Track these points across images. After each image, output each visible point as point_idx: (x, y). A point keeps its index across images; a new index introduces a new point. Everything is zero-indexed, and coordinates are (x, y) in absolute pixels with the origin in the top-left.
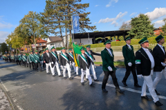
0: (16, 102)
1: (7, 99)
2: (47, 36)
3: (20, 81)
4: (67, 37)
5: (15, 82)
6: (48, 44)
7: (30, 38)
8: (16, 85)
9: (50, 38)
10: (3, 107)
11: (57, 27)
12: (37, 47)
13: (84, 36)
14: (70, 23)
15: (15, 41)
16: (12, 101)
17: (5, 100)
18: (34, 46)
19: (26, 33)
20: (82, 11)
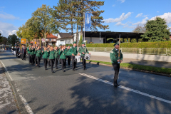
0: (19, 92)
1: (11, 88)
2: (57, 31)
3: (25, 72)
4: (77, 34)
5: (21, 73)
6: (58, 39)
7: (40, 31)
8: (22, 75)
9: (61, 34)
10: (5, 95)
11: (68, 23)
12: (47, 42)
13: (95, 35)
14: (82, 20)
15: (25, 34)
16: (15, 90)
17: (8, 89)
18: (44, 40)
19: (36, 26)
20: (96, 9)
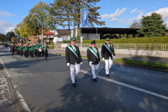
0: (16, 88)
1: (8, 85)
2: (54, 28)
3: (23, 69)
4: (74, 30)
5: (18, 70)
6: (56, 36)
7: (38, 28)
8: (19, 72)
9: (58, 31)
10: (3, 92)
11: (65, 20)
12: (44, 39)
13: (92, 31)
14: (79, 16)
15: (23, 31)
16: (13, 87)
17: (6, 85)
18: (41, 37)
19: (34, 23)
20: (93, 5)
